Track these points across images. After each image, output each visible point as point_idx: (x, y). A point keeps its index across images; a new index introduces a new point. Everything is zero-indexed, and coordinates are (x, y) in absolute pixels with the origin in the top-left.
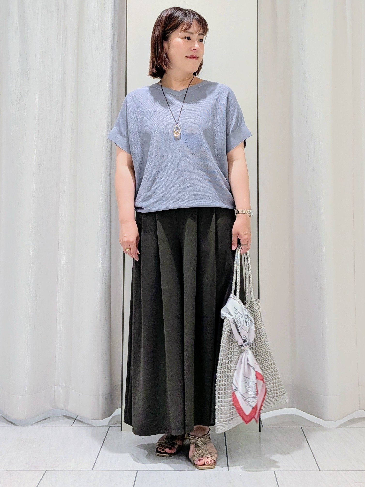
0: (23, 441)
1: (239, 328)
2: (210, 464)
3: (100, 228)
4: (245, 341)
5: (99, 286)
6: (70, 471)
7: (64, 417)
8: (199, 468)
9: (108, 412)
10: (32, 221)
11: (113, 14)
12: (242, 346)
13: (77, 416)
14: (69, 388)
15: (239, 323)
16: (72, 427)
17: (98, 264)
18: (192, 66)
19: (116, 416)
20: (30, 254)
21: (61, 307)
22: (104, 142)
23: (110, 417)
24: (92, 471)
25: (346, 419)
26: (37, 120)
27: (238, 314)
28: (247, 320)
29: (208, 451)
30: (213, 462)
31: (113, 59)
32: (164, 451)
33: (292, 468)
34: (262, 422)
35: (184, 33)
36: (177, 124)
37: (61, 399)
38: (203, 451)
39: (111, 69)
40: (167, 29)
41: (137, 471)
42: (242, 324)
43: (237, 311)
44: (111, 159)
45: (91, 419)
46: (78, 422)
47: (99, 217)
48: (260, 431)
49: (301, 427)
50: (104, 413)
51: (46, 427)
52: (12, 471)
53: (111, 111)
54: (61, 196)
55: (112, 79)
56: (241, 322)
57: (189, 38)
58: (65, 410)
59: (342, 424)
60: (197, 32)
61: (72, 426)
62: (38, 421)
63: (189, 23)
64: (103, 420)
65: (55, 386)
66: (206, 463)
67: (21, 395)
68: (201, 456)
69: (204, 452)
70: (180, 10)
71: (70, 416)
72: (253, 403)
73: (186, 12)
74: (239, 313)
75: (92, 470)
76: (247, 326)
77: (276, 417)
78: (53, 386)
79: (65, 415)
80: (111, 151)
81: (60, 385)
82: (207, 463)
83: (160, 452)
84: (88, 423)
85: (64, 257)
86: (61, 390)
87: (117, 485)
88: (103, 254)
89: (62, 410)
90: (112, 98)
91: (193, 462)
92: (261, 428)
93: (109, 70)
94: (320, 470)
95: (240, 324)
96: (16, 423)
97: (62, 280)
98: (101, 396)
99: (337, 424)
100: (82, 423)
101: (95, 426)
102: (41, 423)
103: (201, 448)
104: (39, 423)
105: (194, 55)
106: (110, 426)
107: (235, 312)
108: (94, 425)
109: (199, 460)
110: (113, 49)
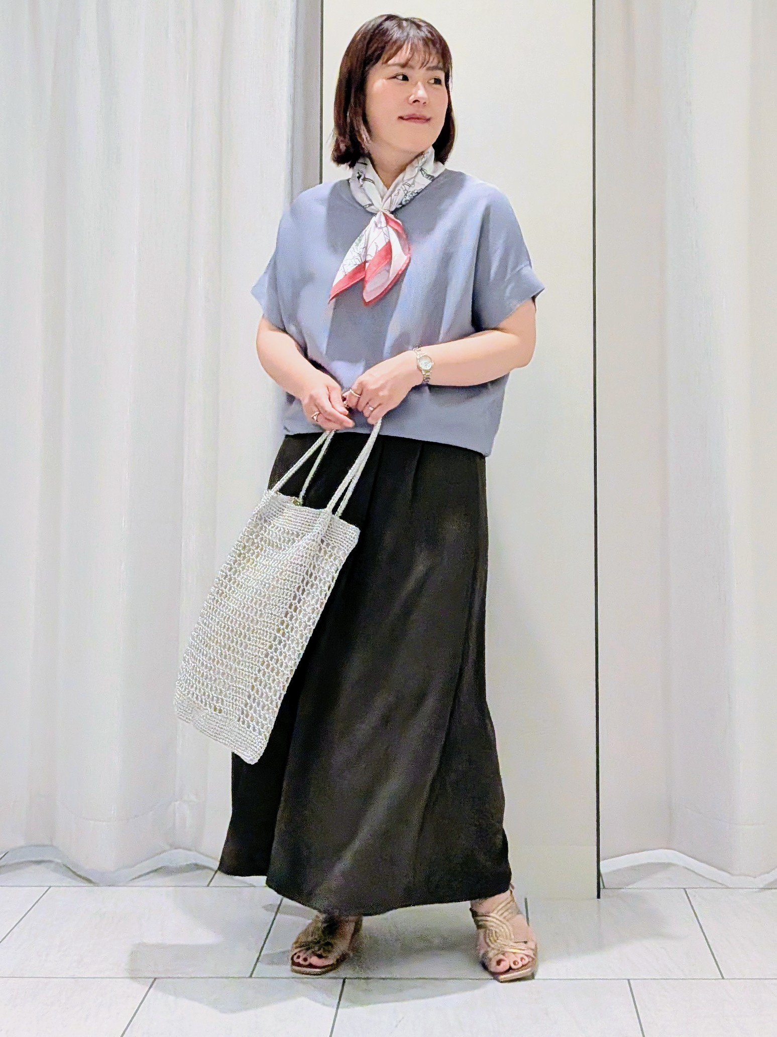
0: (108, 918)
10: (127, 461)
11: (295, 31)
14: (205, 806)
16: (208, 888)
20: (123, 530)
24: (250, 979)
26: (136, 252)
31: (294, 124)
32: (307, 963)
34: (603, 877)
37: (187, 829)
48: (599, 897)
49: (684, 889)
51: (156, 888)
52: (83, 979)
54: (186, 409)
55: (292, 166)
57: (405, 78)
58: (195, 852)
59: (772, 883)
60: (425, 62)
61: (208, 886)
62: (139, 875)
67: (104, 821)
78: (172, 802)
79: (195, 862)
83: (299, 965)
85: (193, 535)
89: (189, 852)
92: (601, 890)
93: (285, 147)
94: (723, 978)
96: (95, 880)
101: (256, 885)
102: (145, 881)
104: (141, 878)
105: (416, 113)
110: (294, 103)
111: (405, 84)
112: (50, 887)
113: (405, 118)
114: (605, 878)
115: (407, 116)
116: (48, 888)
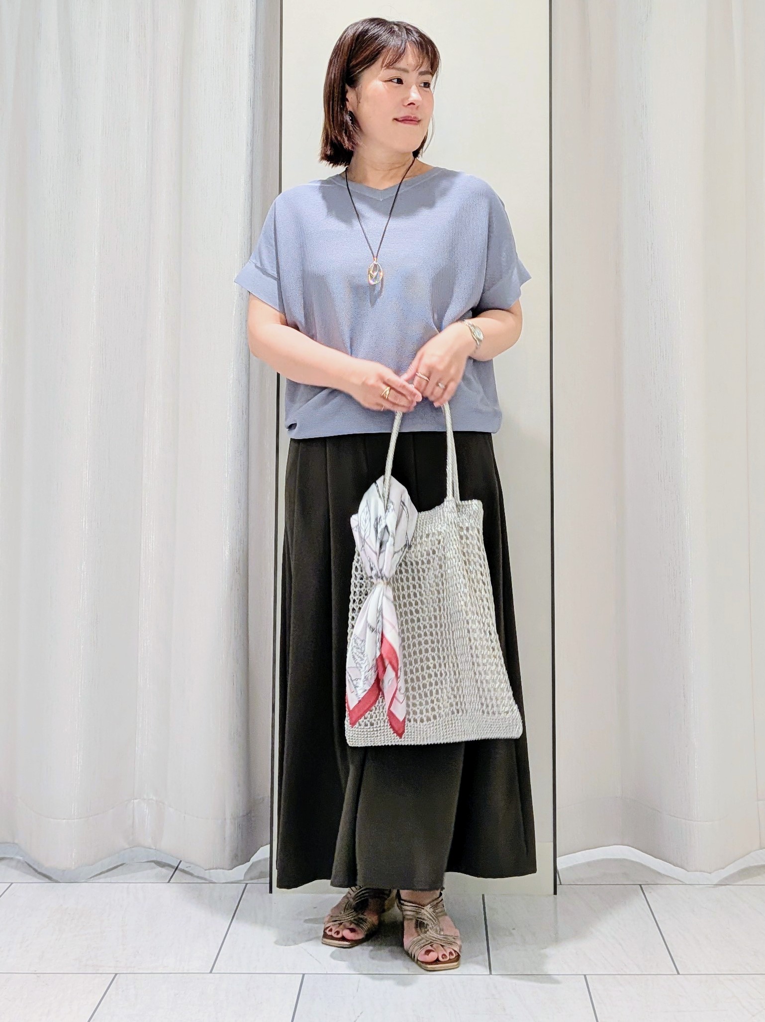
0: (69, 914)
2: (450, 959)
3: (226, 476)
6: (166, 975)
7: (153, 864)
8: (428, 969)
9: (243, 854)
10: (88, 461)
11: (254, 35)
13: (179, 862)
14: (164, 804)
16: (168, 884)
18: (407, 138)
19: (260, 861)
20: (84, 529)
21: (148, 637)
22: (236, 297)
23: (248, 864)
24: (211, 974)
25: (731, 870)
26: (96, 254)
29: (442, 933)
30: (455, 955)
31: (253, 127)
32: (340, 936)
33: (622, 969)
34: (560, 874)
35: (388, 70)
36: (375, 259)
37: (146, 827)
38: (432, 932)
39: (249, 148)
40: (354, 63)
41: (304, 975)
45: (207, 869)
46: (181, 873)
48: (555, 893)
49: (640, 885)
50: (236, 856)
51: (116, 884)
52: (45, 975)
53: (249, 235)
54: (146, 409)
55: (252, 169)
57: (400, 81)
58: (155, 849)
59: (726, 879)
60: (417, 67)
62: (99, 872)
63: (398, 51)
64: (234, 869)
65: (135, 801)
66: (441, 959)
67: (64, 819)
68: (430, 943)
69: (435, 935)
70: (381, 24)
71: (165, 862)
73: (394, 28)
75: (211, 972)
77: (589, 864)
78: (131, 800)
79: (154, 859)
81: (145, 797)
82: (443, 958)
83: (331, 938)
84: (203, 876)
85: (153, 535)
86: (146, 809)
87: (261, 1003)
88: (233, 529)
89: (149, 850)
90: (252, 208)
91: (413, 956)
93: (244, 150)
96: (54, 877)
97: (149, 581)
98: (228, 821)
99: (715, 878)
100: (190, 876)
101: (216, 882)
102: (106, 877)
103: (428, 927)
104: (101, 876)
105: (411, 115)
106: (247, 882)
108: (215, 880)
109: (428, 952)
110: (253, 107)
111: (399, 87)
112: (12, 883)
113: (400, 120)
114: (562, 875)
115: (401, 118)
116: (10, 884)
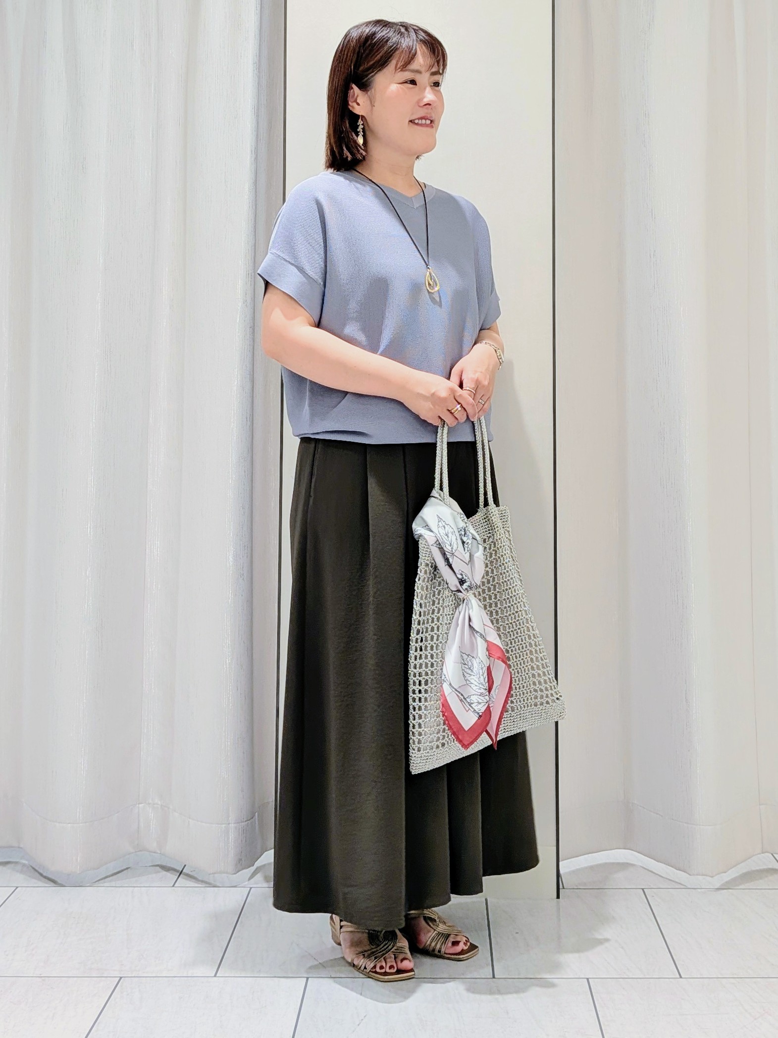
0: (74, 918)
1: (448, 556)
3: (230, 481)
4: (462, 582)
5: (230, 601)
6: (170, 978)
7: (158, 868)
9: (247, 858)
10: (93, 467)
11: (258, 44)
12: (459, 591)
13: (185, 865)
14: (169, 808)
15: (447, 545)
16: (173, 888)
17: (227, 554)
19: (264, 865)
20: (89, 535)
21: (153, 643)
22: (240, 304)
23: (254, 868)
24: (215, 978)
25: (734, 873)
26: (101, 261)
27: (445, 528)
28: (465, 539)
33: (625, 973)
34: (562, 877)
35: (402, 72)
37: (151, 831)
39: (254, 156)
41: (308, 979)
42: (455, 548)
43: (442, 522)
44: (254, 341)
45: (212, 873)
46: (187, 877)
47: (229, 459)
48: (558, 897)
49: (643, 889)
50: (240, 860)
51: (121, 888)
52: (50, 978)
53: (253, 242)
54: (151, 416)
55: (256, 176)
56: (452, 543)
57: (414, 82)
58: (160, 854)
59: (729, 883)
60: (428, 68)
61: (173, 886)
62: (104, 876)
63: (409, 53)
64: (237, 874)
65: (140, 805)
67: (69, 823)
71: (169, 866)
72: (480, 706)
74: (446, 526)
75: (215, 976)
76: (466, 551)
77: (592, 868)
78: (137, 804)
79: (160, 863)
80: (254, 324)
81: (150, 801)
84: (208, 881)
85: (158, 541)
86: (152, 813)
87: (266, 1006)
88: (237, 536)
89: (154, 854)
90: (256, 216)
92: (561, 890)
93: (248, 157)
94: (681, 977)
95: (450, 548)
96: (59, 881)
97: (154, 587)
98: (232, 826)
99: (718, 882)
100: (194, 880)
101: (220, 886)
102: (111, 881)
104: (106, 880)
106: (251, 886)
107: (438, 525)
108: (218, 884)
110: (257, 115)
111: (414, 87)
112: (17, 887)
114: (565, 879)
